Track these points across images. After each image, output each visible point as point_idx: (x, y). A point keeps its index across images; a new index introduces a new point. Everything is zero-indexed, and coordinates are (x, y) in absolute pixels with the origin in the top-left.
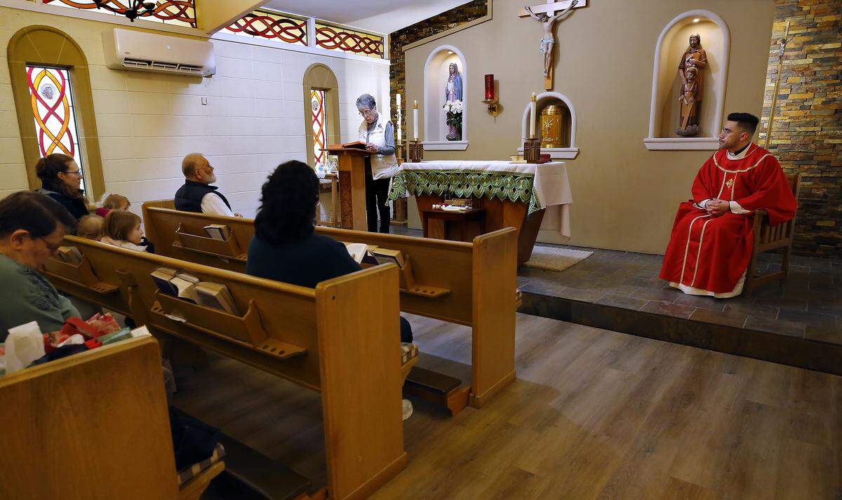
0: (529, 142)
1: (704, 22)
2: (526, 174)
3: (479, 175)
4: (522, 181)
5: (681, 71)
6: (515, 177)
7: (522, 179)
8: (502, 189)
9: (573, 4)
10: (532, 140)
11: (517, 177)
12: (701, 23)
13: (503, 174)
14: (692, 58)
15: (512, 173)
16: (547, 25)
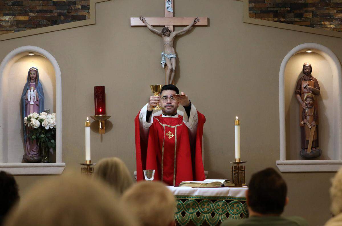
0: (235, 165)
1: (315, 53)
2: (240, 198)
3: (184, 200)
4: (235, 205)
5: (298, 96)
6: (228, 201)
7: (236, 203)
8: (213, 214)
9: (195, 22)
10: (238, 163)
11: (230, 201)
12: (312, 53)
13: (214, 199)
14: (308, 85)
15: (223, 198)
16: (168, 40)
